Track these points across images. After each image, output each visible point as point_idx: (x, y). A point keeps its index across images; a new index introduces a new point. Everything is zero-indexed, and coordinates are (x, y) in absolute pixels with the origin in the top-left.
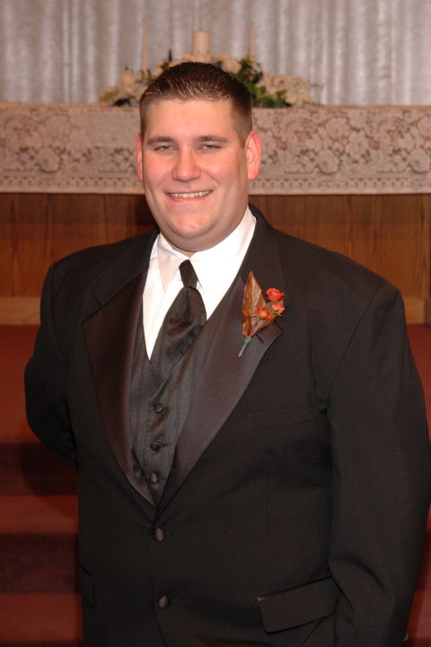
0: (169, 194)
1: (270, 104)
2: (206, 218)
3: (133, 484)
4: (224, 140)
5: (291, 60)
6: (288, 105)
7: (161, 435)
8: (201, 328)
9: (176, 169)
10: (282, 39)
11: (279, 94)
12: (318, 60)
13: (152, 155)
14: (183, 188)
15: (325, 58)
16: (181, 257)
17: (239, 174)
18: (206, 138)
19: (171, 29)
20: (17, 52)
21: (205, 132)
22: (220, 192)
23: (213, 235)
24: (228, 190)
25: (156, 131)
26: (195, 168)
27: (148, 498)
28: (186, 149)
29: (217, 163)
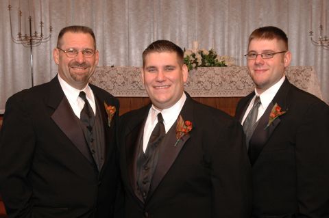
0: (154, 87)
1: (219, 65)
2: (169, 96)
3: (137, 195)
4: (175, 67)
5: (229, 53)
6: (226, 66)
7: (147, 178)
8: (163, 137)
9: (157, 77)
10: (226, 46)
11: (222, 62)
12: (238, 53)
13: (148, 74)
14: (160, 84)
15: (241, 52)
16: (158, 112)
17: (180, 80)
18: (168, 66)
19: (188, 43)
20: (136, 52)
21: (167, 64)
22: (173, 86)
23: (171, 102)
24: (177, 85)
25: (149, 64)
26: (164, 77)
27: (142, 201)
28: (160, 70)
29: (172, 75)
